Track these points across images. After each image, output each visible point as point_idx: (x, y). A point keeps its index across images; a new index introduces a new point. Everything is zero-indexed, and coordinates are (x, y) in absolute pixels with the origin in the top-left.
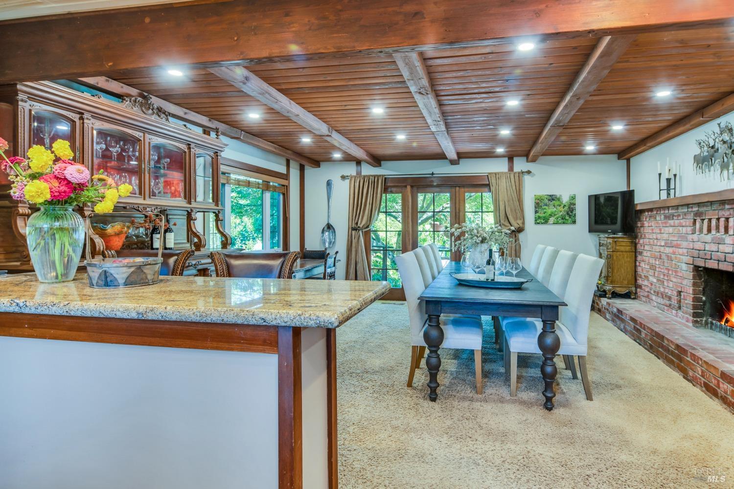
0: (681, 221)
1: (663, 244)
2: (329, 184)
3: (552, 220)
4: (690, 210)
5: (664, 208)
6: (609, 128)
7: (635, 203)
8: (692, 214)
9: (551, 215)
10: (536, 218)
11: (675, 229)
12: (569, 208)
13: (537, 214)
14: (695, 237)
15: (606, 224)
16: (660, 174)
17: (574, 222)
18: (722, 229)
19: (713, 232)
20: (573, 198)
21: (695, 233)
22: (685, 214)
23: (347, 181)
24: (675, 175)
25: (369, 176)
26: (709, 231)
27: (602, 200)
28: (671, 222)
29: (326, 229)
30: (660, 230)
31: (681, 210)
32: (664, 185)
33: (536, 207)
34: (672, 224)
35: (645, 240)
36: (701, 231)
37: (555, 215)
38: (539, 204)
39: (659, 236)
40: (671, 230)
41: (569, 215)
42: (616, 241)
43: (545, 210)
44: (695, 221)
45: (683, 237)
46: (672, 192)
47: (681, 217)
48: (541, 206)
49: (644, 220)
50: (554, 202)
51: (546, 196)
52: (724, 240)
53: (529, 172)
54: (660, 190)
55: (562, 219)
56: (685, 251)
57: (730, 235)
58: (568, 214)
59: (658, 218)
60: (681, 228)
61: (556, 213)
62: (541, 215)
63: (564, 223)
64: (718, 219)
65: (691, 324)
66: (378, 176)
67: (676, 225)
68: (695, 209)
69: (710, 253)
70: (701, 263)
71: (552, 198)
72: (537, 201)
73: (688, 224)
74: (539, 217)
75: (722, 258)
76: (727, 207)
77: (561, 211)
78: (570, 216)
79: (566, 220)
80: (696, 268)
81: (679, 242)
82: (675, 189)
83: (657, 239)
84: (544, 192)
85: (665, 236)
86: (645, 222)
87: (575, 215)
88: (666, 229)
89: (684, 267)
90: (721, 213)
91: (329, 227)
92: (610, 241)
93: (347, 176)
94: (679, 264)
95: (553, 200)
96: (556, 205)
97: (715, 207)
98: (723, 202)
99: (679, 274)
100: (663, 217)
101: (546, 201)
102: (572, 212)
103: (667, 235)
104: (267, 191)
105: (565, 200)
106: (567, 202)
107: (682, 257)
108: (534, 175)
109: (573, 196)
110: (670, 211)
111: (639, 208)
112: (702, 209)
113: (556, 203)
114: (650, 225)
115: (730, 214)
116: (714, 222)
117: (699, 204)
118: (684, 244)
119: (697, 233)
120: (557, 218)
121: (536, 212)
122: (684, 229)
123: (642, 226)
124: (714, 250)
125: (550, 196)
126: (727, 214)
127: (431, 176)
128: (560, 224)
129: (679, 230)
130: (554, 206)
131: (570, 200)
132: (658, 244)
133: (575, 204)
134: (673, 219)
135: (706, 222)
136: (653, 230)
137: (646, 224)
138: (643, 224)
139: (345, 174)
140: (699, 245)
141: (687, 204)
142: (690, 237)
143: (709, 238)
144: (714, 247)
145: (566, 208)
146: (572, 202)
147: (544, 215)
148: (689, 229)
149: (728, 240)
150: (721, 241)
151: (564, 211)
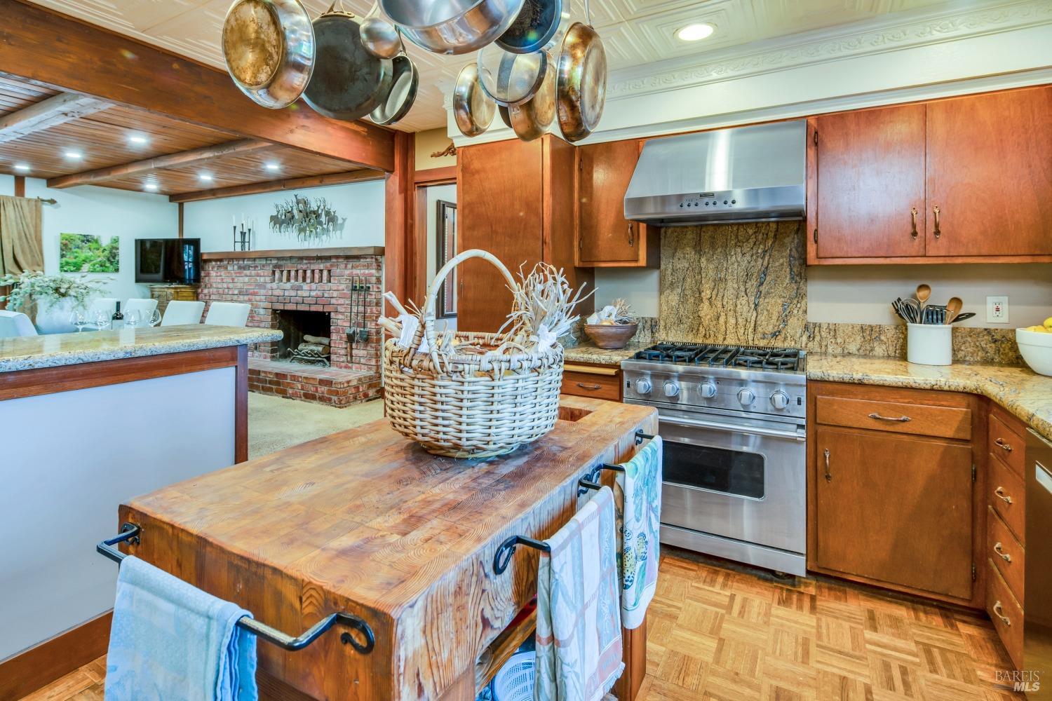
0: (259, 272)
1: (236, 292)
3: (86, 267)
4: (269, 262)
5: (238, 259)
7: (202, 251)
8: (271, 266)
9: (85, 261)
10: (61, 264)
11: (251, 279)
12: (111, 252)
13: (64, 259)
14: (274, 285)
15: (151, 272)
16: (235, 227)
17: (117, 270)
18: (300, 278)
19: (292, 281)
20: (116, 241)
21: (274, 281)
22: (263, 266)
24: (250, 230)
26: (288, 280)
27: (148, 245)
28: (247, 272)
30: (233, 279)
31: (258, 262)
32: (238, 238)
33: (62, 250)
34: (249, 274)
35: (211, 290)
36: (281, 280)
37: (91, 261)
38: (65, 247)
39: (231, 286)
40: (246, 279)
41: (112, 260)
42: (178, 292)
43: (75, 254)
44: (274, 272)
45: (262, 286)
46: (247, 244)
47: (259, 268)
48: (71, 249)
49: (210, 269)
50: (90, 244)
51: (79, 236)
52: (302, 287)
53: (52, 202)
54: (235, 242)
55: (101, 266)
56: (263, 298)
57: (307, 283)
58: (109, 260)
59: (230, 268)
60: (258, 278)
61: (92, 258)
62: (70, 261)
63: (103, 271)
64: (297, 271)
65: (269, 360)
67: (253, 275)
68: (274, 262)
71: (87, 239)
72: (64, 241)
73: (266, 274)
74: (68, 264)
75: (300, 300)
76: (305, 261)
77: (101, 256)
78: (111, 263)
79: (106, 267)
80: (274, 311)
81: (255, 290)
82: (249, 242)
83: (228, 288)
84: (76, 230)
85: (239, 285)
86: (212, 272)
87: (118, 261)
88: (241, 278)
89: (262, 311)
90: (299, 267)
92: (172, 291)
94: (256, 309)
95: (88, 241)
96: (92, 248)
97: (294, 261)
98: (301, 258)
99: (256, 319)
100: (236, 267)
101: (79, 242)
102: (114, 258)
103: (242, 284)
105: (106, 242)
106: (107, 246)
107: (259, 303)
108: (59, 206)
109: (116, 238)
110: (245, 262)
111: (205, 257)
112: (281, 263)
113: (93, 245)
114: (219, 274)
115: (308, 267)
116: (293, 273)
117: (278, 259)
118: (262, 292)
119: (276, 282)
120: (94, 265)
121: (63, 256)
122: (262, 279)
123: (208, 275)
125: (85, 236)
126: (304, 267)
128: (98, 272)
129: (256, 280)
130: (90, 249)
131: (112, 243)
132: (230, 293)
133: (118, 249)
134: (249, 269)
135: (285, 273)
136: (222, 279)
137: (213, 274)
138: (209, 274)
140: (277, 292)
141: (265, 256)
142: (269, 286)
143: (288, 285)
144: (293, 293)
145: (107, 253)
146: (114, 245)
147: (74, 260)
148: (268, 279)
149: (305, 287)
150: (299, 288)
151: (104, 256)
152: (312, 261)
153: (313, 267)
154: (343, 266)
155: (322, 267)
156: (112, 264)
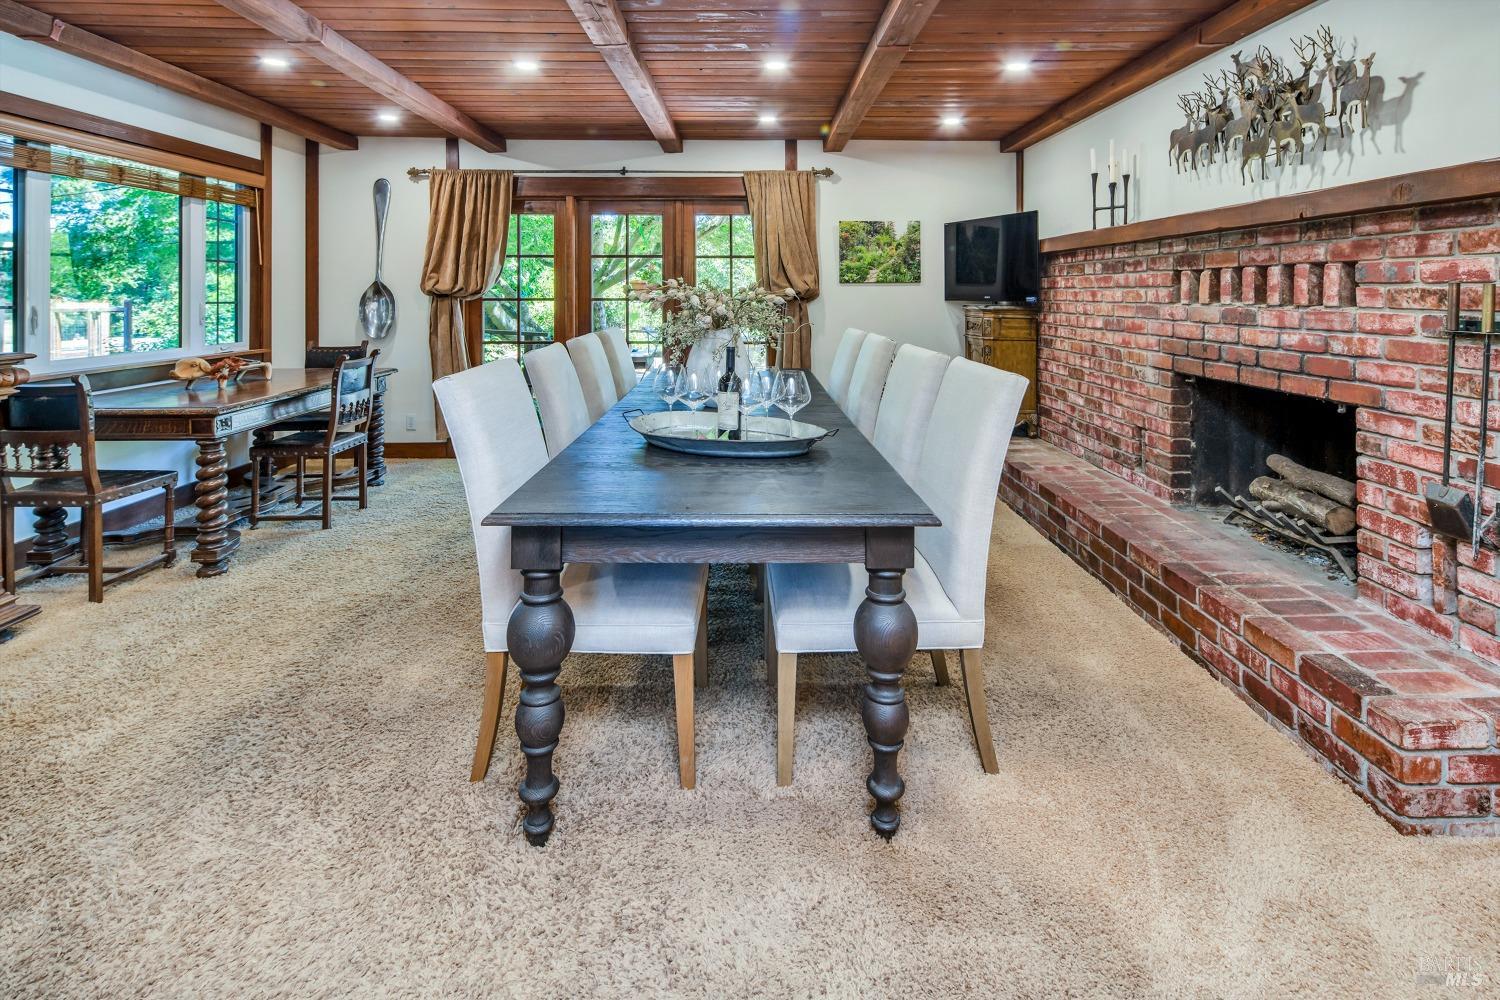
0: (1144, 275)
1: (1099, 324)
2: (380, 188)
3: (874, 274)
4: (1165, 250)
5: (1102, 248)
6: (999, 67)
7: (1040, 238)
8: (1171, 260)
9: (871, 265)
10: (841, 270)
11: (1128, 293)
12: (908, 249)
13: (846, 262)
14: (1179, 310)
15: (976, 282)
16: (1095, 176)
17: (917, 279)
18: (1249, 293)
19: (1226, 299)
20: (915, 229)
21: (1179, 300)
22: (1154, 261)
23: (425, 184)
24: (1126, 178)
25: (479, 173)
26: (1215, 296)
27: (970, 233)
28: (1120, 278)
29: (370, 294)
30: (1094, 294)
31: (1141, 252)
32: (1104, 199)
33: (841, 248)
34: (1122, 282)
35: (1058, 316)
36: (1194, 296)
37: (880, 264)
38: (848, 241)
39: (1090, 308)
40: (1118, 294)
41: (907, 266)
42: (1000, 319)
43: (860, 254)
44: (1177, 276)
45: (1150, 311)
46: (1119, 213)
47: (1144, 267)
48: (853, 246)
49: (1057, 273)
50: (878, 236)
51: (862, 225)
52: (1254, 316)
53: (828, 173)
54: (1095, 210)
55: (895, 272)
56: (1153, 340)
57: (1269, 306)
58: (905, 262)
59: (1088, 270)
60: (1142, 291)
61: (882, 260)
62: (852, 265)
63: (897, 281)
64: (1239, 270)
65: (1167, 502)
66: (499, 173)
67: (1132, 284)
68: (1179, 248)
69: (1217, 345)
70: (1194, 368)
71: (875, 228)
72: (844, 234)
73: (1159, 281)
74: (849, 269)
75: (1248, 354)
76: (1262, 240)
77: (891, 256)
78: (909, 267)
79: (901, 274)
80: (1180, 378)
81: (1137, 321)
82: (1125, 207)
83: (1085, 314)
84: (860, 213)
85: (1105, 308)
86: (1059, 279)
87: (919, 264)
88: (1107, 292)
89: (1151, 374)
90: (1245, 257)
91: (379, 290)
92: (989, 317)
93: (424, 172)
94: (1138, 368)
95: (876, 232)
96: (882, 242)
97: (1229, 241)
98: (1249, 232)
99: (1138, 391)
100: (1099, 266)
101: (863, 234)
102: (912, 259)
103: (1110, 306)
104: (192, 200)
105: (900, 232)
106: (903, 238)
107: (1144, 353)
108: (839, 178)
109: (916, 225)
110: (1117, 255)
111: (1046, 248)
112: (1194, 249)
113: (884, 239)
114: (1070, 284)
115: (1272, 258)
116: (1227, 277)
117: (1187, 237)
118: (1151, 325)
119: (1183, 301)
120: (884, 271)
121: (843, 258)
122: (1151, 293)
123: (1053, 286)
124: (1229, 339)
125: (871, 223)
126: (1262, 257)
127: (619, 175)
128: (890, 282)
129: (1138, 294)
130: (878, 245)
131: (909, 233)
132: (1089, 324)
133: (919, 242)
134: (1123, 271)
135: (1205, 277)
136: (1076, 294)
137: (1061, 283)
138: (1055, 282)
139: (419, 167)
140: (1186, 329)
141: (1158, 235)
142: (1165, 310)
143: (1214, 311)
144: (1227, 334)
145: (902, 250)
146: (914, 236)
147: (858, 264)
148: (1163, 293)
149: (1265, 317)
150: (1246, 320)
151: (898, 256)
152: (1284, 239)
153: (1288, 255)
154: (1406, 245)
155: (1321, 252)
156: (909, 269)
